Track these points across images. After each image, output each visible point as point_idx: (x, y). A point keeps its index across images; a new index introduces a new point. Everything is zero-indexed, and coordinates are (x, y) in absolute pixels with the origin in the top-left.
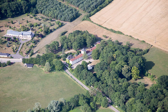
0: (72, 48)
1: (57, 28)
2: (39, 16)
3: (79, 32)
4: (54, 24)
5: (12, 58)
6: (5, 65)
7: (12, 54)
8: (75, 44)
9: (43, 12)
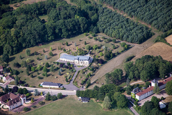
0: (139, 78)
1: (122, 52)
2: (101, 36)
3: (149, 57)
4: (118, 46)
5: (64, 89)
6: (55, 98)
7: (65, 84)
8: (143, 73)
9: (105, 31)
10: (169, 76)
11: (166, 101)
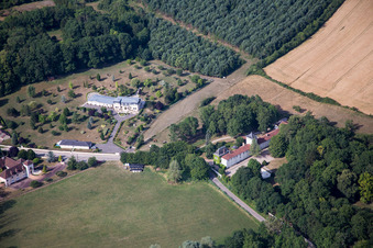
0: (225, 133)
1: (194, 90)
2: (155, 64)
3: (239, 98)
4: (187, 82)
5: (99, 151)
6: (84, 166)
7: (100, 143)
8: (233, 124)
9: (163, 57)
10: (273, 128)
11: (270, 167)
